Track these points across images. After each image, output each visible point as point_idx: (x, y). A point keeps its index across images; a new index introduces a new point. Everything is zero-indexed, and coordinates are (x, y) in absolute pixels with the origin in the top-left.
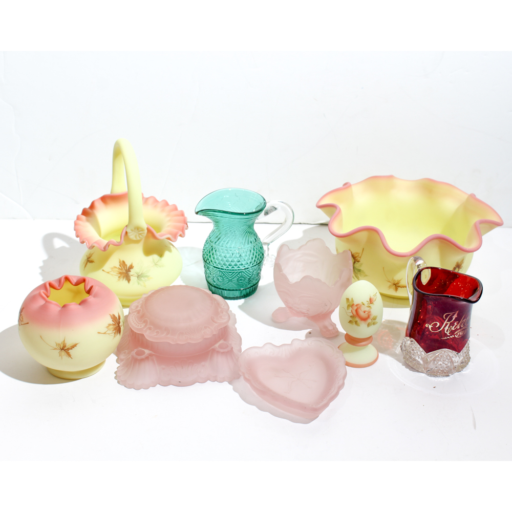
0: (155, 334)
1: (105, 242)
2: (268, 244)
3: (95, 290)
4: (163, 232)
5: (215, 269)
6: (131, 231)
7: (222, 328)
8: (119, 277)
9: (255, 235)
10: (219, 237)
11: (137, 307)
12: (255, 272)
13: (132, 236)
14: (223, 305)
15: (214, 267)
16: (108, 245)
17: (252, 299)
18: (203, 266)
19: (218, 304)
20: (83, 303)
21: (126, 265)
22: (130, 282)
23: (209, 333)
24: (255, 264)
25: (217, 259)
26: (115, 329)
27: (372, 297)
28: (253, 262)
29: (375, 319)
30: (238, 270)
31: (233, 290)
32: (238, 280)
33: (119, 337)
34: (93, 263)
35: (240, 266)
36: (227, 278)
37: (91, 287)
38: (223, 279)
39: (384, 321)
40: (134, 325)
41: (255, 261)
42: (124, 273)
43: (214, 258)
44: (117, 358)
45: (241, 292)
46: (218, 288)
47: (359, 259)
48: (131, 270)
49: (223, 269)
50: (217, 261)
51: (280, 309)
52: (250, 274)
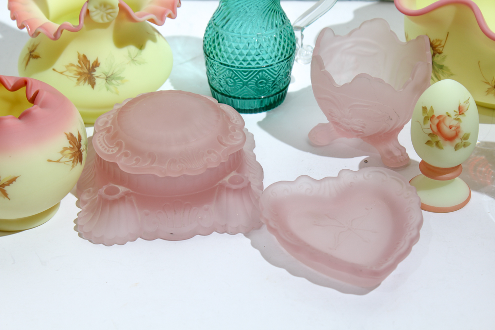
0: (134, 162)
1: (56, 26)
2: (302, 29)
3: (42, 97)
4: (143, 10)
5: (223, 66)
6: (94, 9)
7: (233, 154)
8: (78, 80)
9: (283, 15)
10: (227, 18)
11: (106, 123)
12: (282, 71)
13: (96, 16)
14: (235, 119)
15: (221, 64)
16: (60, 30)
17: (278, 113)
18: (204, 63)
19: (228, 118)
20: (24, 116)
21: (89, 62)
22: (96, 87)
23: (214, 160)
24: (283, 59)
25: (226, 51)
26: (74, 155)
27: (462, 104)
28: (279, 56)
29: (466, 137)
30: (258, 68)
31: (250, 99)
32: (256, 83)
33: (79, 168)
34: (39, 59)
35: (260, 62)
36: (241, 81)
37: (37, 93)
38: (235, 83)
39: (479, 144)
40: (102, 150)
41: (282, 54)
42: (86, 73)
43: (220, 50)
44: (77, 199)
45: (262, 102)
46: (226, 96)
47: (441, 49)
48: (96, 69)
49: (234, 67)
50: (224, 54)
51: (321, 126)
52: (275, 75)
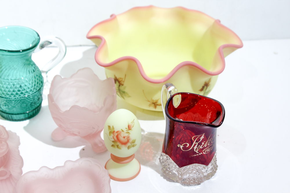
2: (47, 72)
7: (4, 156)
12: (36, 97)
14: (3, 135)
24: (35, 91)
27: (130, 124)
29: (134, 142)
35: (21, 95)
36: (11, 105)
38: (8, 106)
39: (147, 134)
41: (34, 89)
47: (123, 83)
49: (7, 98)
52: (31, 100)
